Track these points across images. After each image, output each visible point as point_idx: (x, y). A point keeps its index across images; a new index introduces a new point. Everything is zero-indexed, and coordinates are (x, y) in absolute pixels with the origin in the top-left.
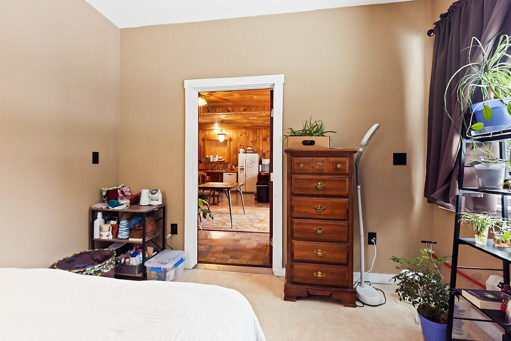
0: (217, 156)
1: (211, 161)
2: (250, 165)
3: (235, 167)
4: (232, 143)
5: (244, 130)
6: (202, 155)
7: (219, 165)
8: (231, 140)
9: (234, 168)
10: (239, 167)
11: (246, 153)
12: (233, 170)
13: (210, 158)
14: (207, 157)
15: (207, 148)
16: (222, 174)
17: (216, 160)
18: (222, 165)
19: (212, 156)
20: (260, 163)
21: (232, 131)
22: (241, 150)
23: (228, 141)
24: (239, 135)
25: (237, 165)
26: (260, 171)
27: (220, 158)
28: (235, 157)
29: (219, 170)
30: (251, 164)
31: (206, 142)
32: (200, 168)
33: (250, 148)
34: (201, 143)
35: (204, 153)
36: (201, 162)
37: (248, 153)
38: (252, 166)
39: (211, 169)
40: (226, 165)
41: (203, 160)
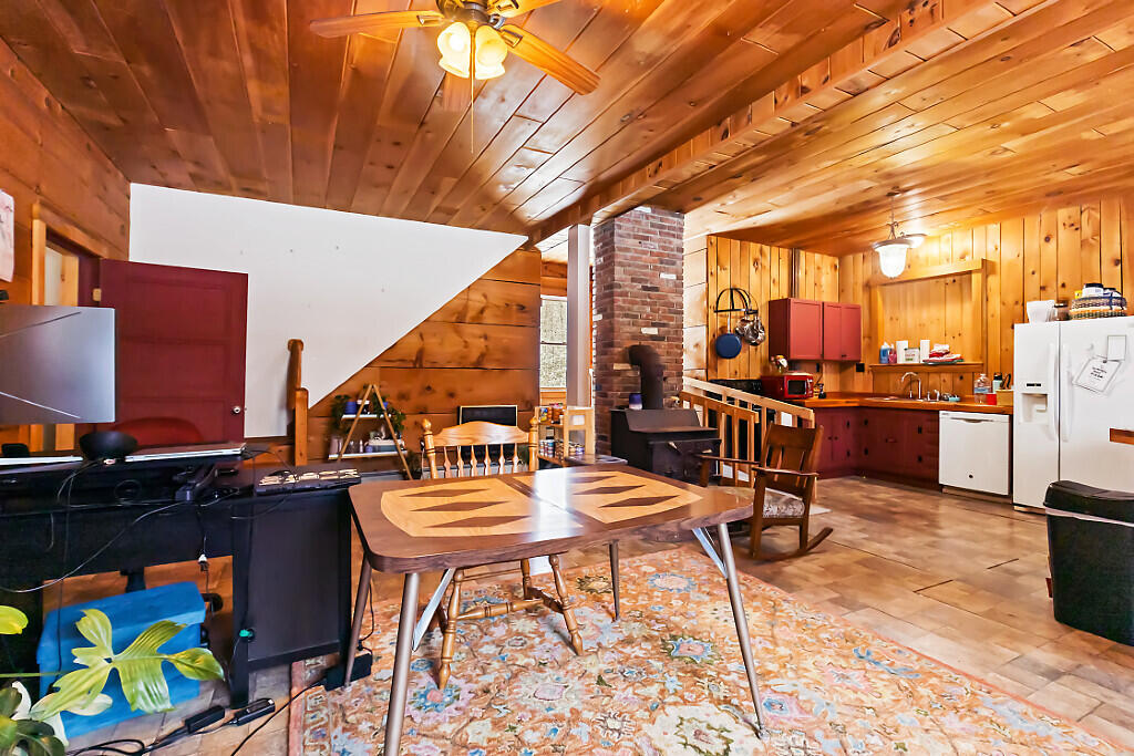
0: (925, 344)
1: (901, 360)
2: (1086, 379)
3: (1002, 386)
4: (992, 280)
5: (1063, 214)
6: (863, 343)
7: (934, 379)
8: (987, 267)
9: (996, 390)
10: (1018, 387)
11: (1067, 317)
12: (992, 399)
13: (894, 352)
14: (885, 346)
15: (883, 315)
16: (933, 415)
17: (922, 355)
18: (947, 377)
19: (905, 344)
21: (994, 228)
22: (1040, 308)
23: (976, 278)
24: (1034, 241)
25: (1007, 381)
27: (938, 348)
29: (915, 397)
30: (1099, 372)
31: (878, 293)
32: (858, 389)
33: (1093, 292)
34: (860, 299)
35: (873, 336)
36: (861, 368)
37: (1079, 316)
38: (1100, 384)
39: (900, 392)
40: (968, 377)
41: (867, 361)
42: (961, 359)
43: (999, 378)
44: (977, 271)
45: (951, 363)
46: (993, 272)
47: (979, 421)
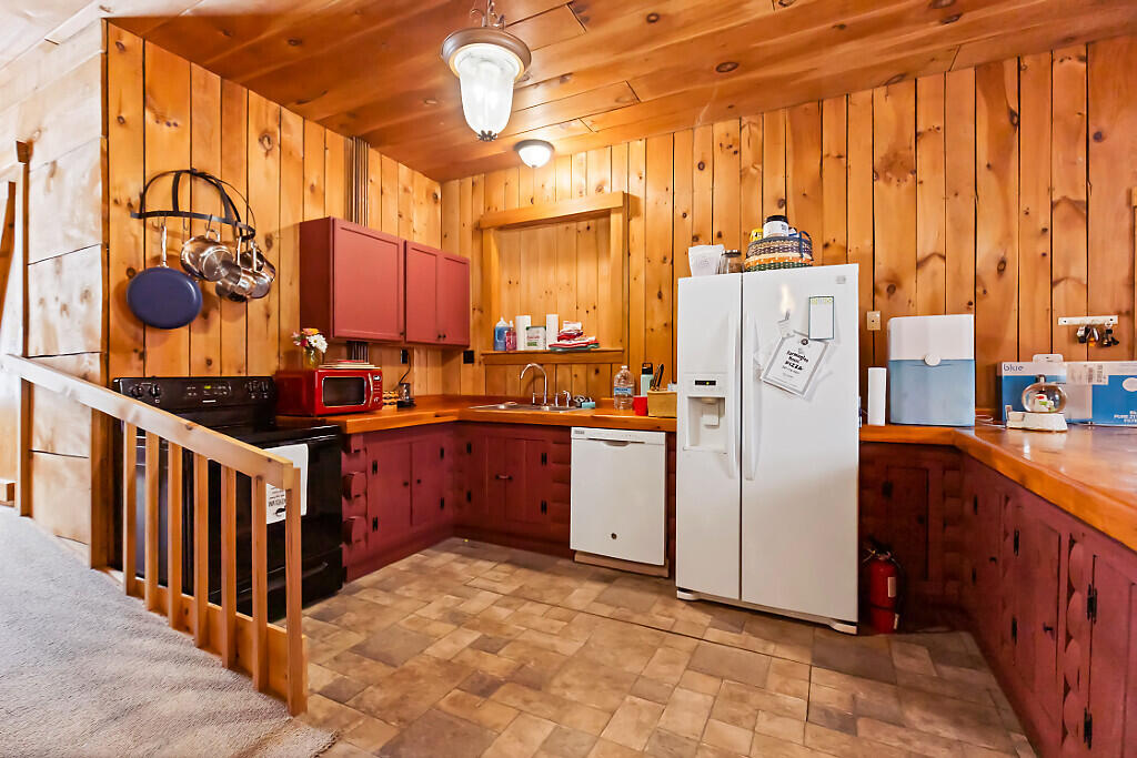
0: (552, 320)
1: (522, 347)
2: (778, 372)
3: (653, 384)
6: (474, 317)
7: (563, 374)
8: (630, 205)
9: (645, 391)
10: (684, 389)
11: (741, 269)
12: (640, 406)
13: (512, 332)
14: (501, 324)
15: (499, 275)
16: (562, 431)
17: (548, 339)
18: (579, 370)
19: (525, 321)
20: (873, 350)
22: (706, 255)
23: (616, 220)
25: (664, 373)
26: (877, 417)
27: (568, 328)
28: (659, 320)
29: (539, 402)
30: (795, 361)
32: (467, 389)
33: (777, 228)
34: (469, 252)
35: (485, 307)
36: (469, 358)
37: (762, 267)
38: (799, 380)
39: (520, 393)
40: (605, 369)
41: (478, 346)
42: (597, 344)
43: (648, 371)
44: (617, 210)
45: (584, 349)
46: (637, 214)
47: (624, 443)
